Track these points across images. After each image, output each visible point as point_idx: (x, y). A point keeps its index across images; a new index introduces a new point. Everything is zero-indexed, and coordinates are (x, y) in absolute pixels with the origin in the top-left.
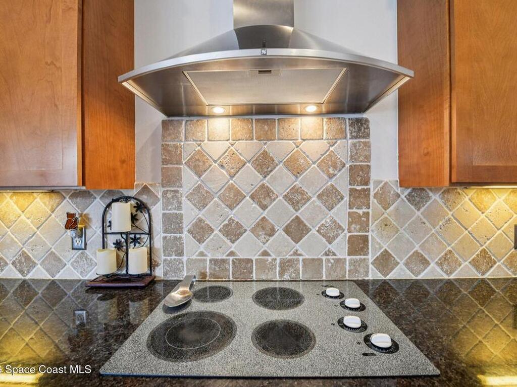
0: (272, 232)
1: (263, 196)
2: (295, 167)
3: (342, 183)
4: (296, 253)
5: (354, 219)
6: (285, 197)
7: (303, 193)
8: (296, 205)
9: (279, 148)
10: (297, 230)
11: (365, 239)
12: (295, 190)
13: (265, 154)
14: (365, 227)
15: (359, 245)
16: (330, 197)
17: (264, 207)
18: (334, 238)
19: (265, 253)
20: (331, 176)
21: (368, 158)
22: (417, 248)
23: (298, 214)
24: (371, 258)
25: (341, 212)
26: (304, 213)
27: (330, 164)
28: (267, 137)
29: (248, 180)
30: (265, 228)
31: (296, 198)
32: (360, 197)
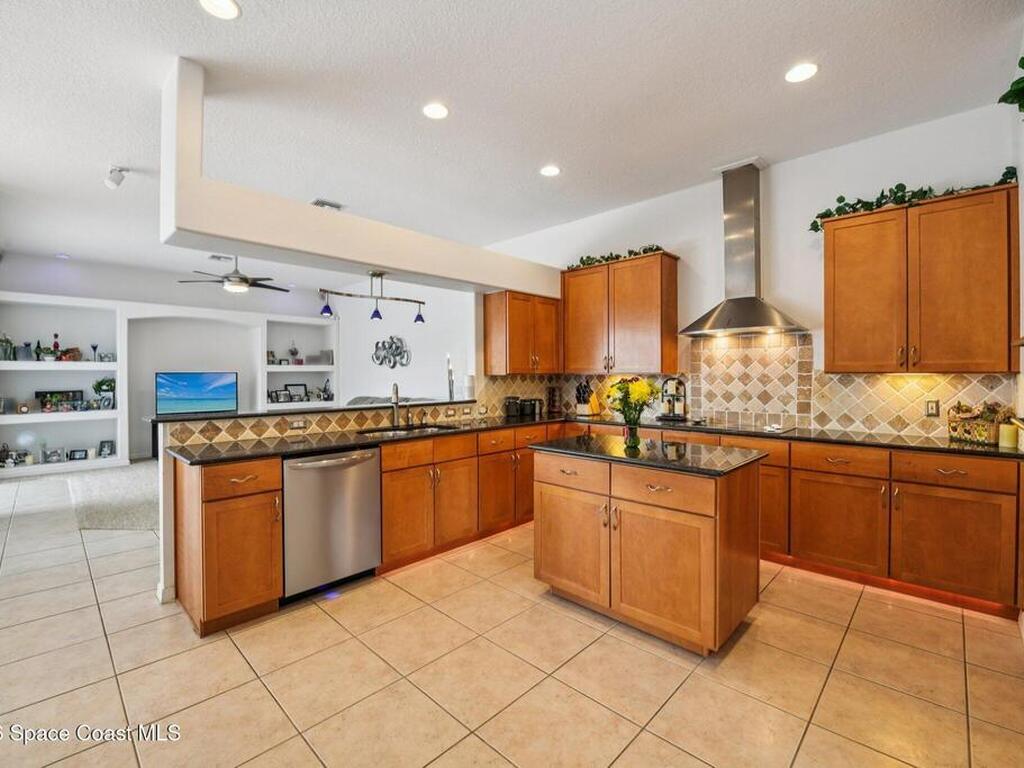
0: (750, 398)
1: (745, 378)
2: (764, 363)
3: (793, 371)
4: (764, 410)
5: (801, 392)
6: (758, 379)
7: (768, 377)
8: (764, 383)
9: (752, 352)
10: (765, 397)
11: (809, 405)
12: (764, 376)
13: (746, 356)
14: (808, 396)
15: (804, 408)
16: (785, 379)
17: (746, 385)
18: (788, 403)
19: (746, 410)
20: (786, 368)
21: (812, 357)
22: (846, 411)
23: (766, 388)
24: (812, 416)
25: (793, 388)
26: (769, 388)
27: (787, 361)
28: (748, 346)
29: (737, 369)
30: (746, 396)
31: (764, 379)
32: (804, 380)
